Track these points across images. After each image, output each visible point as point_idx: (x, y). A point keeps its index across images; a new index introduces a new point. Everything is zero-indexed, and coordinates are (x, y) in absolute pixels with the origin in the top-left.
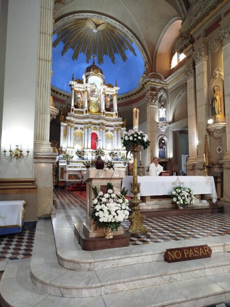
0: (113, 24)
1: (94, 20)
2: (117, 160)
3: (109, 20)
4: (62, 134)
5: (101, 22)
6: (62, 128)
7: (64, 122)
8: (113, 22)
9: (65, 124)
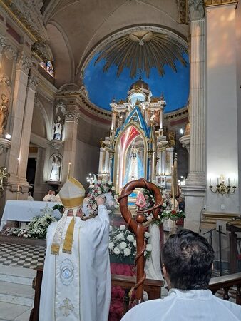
0: (156, 31)
1: (135, 34)
3: (150, 28)
4: (101, 159)
5: (143, 33)
6: (101, 153)
7: (103, 147)
8: (155, 28)
9: (104, 149)
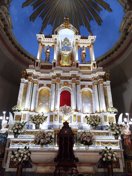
2: (102, 129)
4: (21, 92)
6: (22, 86)
